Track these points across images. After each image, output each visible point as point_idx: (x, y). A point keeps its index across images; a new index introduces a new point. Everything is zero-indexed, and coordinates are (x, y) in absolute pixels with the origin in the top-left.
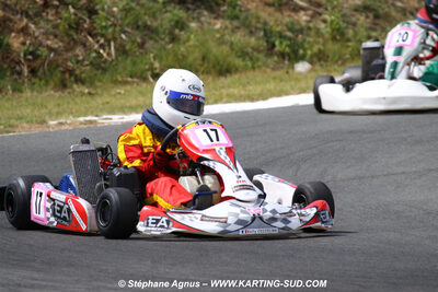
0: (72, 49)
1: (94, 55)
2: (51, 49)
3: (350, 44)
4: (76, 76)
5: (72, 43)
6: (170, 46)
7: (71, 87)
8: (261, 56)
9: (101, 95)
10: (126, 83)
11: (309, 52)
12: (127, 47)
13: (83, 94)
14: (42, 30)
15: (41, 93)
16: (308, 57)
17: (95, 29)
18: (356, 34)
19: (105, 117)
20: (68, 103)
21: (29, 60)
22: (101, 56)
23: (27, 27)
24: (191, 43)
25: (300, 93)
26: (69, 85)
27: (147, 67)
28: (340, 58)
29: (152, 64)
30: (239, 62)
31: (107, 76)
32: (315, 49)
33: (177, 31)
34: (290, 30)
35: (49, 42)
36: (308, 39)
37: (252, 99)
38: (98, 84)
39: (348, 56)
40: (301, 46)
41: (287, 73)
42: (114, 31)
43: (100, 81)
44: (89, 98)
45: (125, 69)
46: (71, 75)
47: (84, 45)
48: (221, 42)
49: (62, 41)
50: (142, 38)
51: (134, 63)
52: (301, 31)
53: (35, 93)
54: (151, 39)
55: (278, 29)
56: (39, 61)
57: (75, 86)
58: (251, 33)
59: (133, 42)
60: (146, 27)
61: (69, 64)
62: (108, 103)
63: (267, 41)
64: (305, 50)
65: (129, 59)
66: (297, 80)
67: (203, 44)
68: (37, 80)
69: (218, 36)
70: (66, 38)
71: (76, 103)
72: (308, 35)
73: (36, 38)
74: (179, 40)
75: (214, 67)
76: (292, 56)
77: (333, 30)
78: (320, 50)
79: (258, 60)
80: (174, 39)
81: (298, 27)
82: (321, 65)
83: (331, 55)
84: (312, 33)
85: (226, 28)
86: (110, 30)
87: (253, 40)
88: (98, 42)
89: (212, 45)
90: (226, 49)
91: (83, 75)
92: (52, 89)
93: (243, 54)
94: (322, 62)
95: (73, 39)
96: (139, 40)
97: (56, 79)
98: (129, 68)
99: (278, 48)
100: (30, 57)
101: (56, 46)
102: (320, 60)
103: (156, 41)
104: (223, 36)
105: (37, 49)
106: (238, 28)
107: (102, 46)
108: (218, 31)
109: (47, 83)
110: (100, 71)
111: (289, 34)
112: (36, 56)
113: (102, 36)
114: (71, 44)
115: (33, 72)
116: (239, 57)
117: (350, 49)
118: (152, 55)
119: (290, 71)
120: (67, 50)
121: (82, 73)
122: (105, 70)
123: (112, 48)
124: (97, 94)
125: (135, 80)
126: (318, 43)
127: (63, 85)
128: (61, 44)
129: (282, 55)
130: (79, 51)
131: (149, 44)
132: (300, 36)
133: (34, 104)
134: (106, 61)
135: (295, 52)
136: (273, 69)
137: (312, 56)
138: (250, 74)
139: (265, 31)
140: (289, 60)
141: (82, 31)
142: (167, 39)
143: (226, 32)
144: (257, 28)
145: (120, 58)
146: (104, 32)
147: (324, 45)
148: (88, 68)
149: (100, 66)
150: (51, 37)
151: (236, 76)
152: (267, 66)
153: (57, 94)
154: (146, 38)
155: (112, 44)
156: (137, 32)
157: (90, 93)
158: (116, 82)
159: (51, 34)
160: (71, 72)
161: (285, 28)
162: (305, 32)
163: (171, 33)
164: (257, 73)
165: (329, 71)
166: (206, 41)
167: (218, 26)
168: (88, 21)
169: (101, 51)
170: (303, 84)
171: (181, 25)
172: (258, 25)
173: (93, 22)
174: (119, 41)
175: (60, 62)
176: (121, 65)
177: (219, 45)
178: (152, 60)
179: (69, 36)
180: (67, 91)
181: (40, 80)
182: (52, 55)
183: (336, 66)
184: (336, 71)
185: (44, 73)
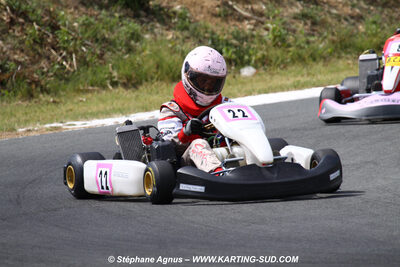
0: (38, 62)
1: (57, 66)
2: (18, 63)
3: (291, 49)
4: (42, 86)
5: (37, 57)
6: (127, 56)
7: (38, 97)
9: (65, 103)
10: (87, 91)
11: (254, 58)
12: (88, 59)
13: (48, 103)
14: (9, 46)
15: (10, 103)
16: (253, 62)
17: (58, 43)
18: (296, 40)
19: (69, 123)
20: (36, 112)
22: (64, 68)
24: (147, 52)
25: (246, 95)
26: (35, 95)
27: (106, 76)
28: (282, 61)
29: (111, 73)
31: (70, 85)
32: (259, 54)
33: (133, 42)
34: (236, 38)
35: (16, 57)
36: (253, 46)
38: (62, 93)
39: (289, 60)
40: (247, 52)
41: (234, 77)
42: (75, 45)
43: (64, 90)
44: (54, 106)
45: (87, 79)
46: (36, 86)
47: (48, 58)
48: (173, 51)
49: (27, 55)
50: (101, 50)
51: (95, 73)
52: (246, 38)
53: (5, 103)
54: (109, 50)
55: (225, 37)
56: (7, 74)
57: (41, 96)
58: (200, 42)
59: (93, 54)
60: (104, 40)
61: (35, 76)
62: (71, 110)
64: (250, 56)
65: (90, 69)
66: (243, 83)
67: (156, 53)
68: (6, 92)
69: (170, 45)
70: (31, 53)
71: (43, 112)
72: (252, 42)
73: (4, 53)
74: (135, 50)
75: (168, 74)
76: (239, 61)
77: (275, 37)
80: (130, 50)
81: (242, 35)
82: (265, 69)
83: (274, 60)
84: (256, 40)
85: (177, 38)
86: (72, 43)
88: (61, 54)
89: (165, 54)
90: (177, 57)
91: (48, 86)
92: (21, 99)
94: (266, 67)
95: (38, 53)
96: (98, 52)
97: (23, 90)
98: (90, 78)
99: (225, 55)
101: (22, 60)
102: (263, 64)
103: (114, 52)
104: (175, 45)
105: (6, 63)
106: (188, 38)
107: (64, 58)
108: (170, 41)
109: (15, 94)
110: (63, 81)
111: (234, 42)
112: (4, 70)
113: (65, 49)
115: (2, 84)
117: (291, 54)
118: (110, 65)
119: (237, 76)
120: (33, 63)
121: (47, 84)
122: (67, 80)
123: (74, 60)
124: (61, 102)
125: (96, 88)
126: (261, 49)
127: (30, 96)
128: (27, 58)
129: (230, 61)
130: (44, 63)
131: (108, 55)
133: (4, 113)
134: (68, 72)
135: (241, 58)
137: (256, 62)
139: (213, 39)
140: (236, 65)
141: (46, 45)
142: (124, 50)
143: (178, 42)
144: (205, 38)
145: (81, 69)
146: (66, 45)
147: (267, 50)
148: (52, 78)
149: (63, 76)
150: (18, 52)
153: (25, 104)
154: (105, 50)
155: (74, 56)
156: (96, 45)
157: (54, 102)
158: (79, 91)
159: (18, 49)
160: (37, 83)
161: (231, 37)
162: (249, 40)
163: (127, 44)
165: (272, 75)
166: (159, 50)
167: (170, 37)
168: (51, 36)
169: (64, 63)
170: (249, 87)
171: (136, 37)
172: (207, 35)
173: (55, 37)
174: (80, 53)
175: (27, 74)
176: (82, 75)
177: (171, 54)
178: (111, 69)
179: (34, 50)
180: (34, 100)
181: (9, 91)
182: (19, 68)
183: (279, 70)
184: (278, 74)
185: (13, 85)
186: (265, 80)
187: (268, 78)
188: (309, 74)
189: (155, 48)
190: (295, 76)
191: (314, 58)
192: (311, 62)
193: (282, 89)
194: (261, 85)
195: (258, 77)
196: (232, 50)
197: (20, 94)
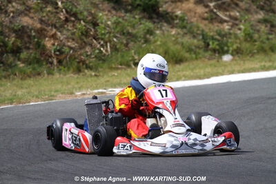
0: (84, 47)
1: (97, 51)
2: (71, 48)
3: (256, 43)
4: (86, 65)
6: (145, 45)
7: (84, 72)
8: (201, 51)
9: (103, 76)
10: (118, 69)
11: (231, 49)
12: (118, 47)
13: (91, 76)
14: (65, 36)
15: (65, 75)
16: (230, 52)
17: (97, 35)
18: (260, 37)
19: (110, 89)
20: (84, 81)
21: (57, 55)
22: (101, 52)
23: (55, 34)
24: (159, 43)
25: (230, 74)
26: (82, 70)
27: (130, 58)
28: (250, 52)
29: (133, 57)
30: (187, 55)
31: (106, 65)
32: (235, 47)
33: (148, 36)
34: (219, 35)
35: (69, 44)
36: (230, 40)
37: (200, 78)
38: (100, 70)
39: (255, 51)
40: (226, 45)
41: (218, 61)
42: (109, 36)
43: (102, 67)
44: (95, 78)
45: (117, 60)
46: (83, 64)
47: (91, 45)
48: (176, 42)
49: (77, 43)
50: (126, 40)
51: (122, 56)
52: (225, 35)
53: (62, 75)
54: (132, 41)
55: (212, 34)
56: (63, 56)
57: (86, 71)
58: (194, 37)
59: (122, 43)
60: (129, 34)
61: (82, 57)
62: (108, 81)
63: (205, 42)
64: (228, 47)
65: (119, 54)
66: (225, 66)
67: (164, 44)
68: (62, 67)
69: (174, 39)
70: (79, 41)
71: (88, 81)
72: (230, 38)
73: (61, 41)
74: (150, 41)
75: (172, 58)
76: (221, 51)
77: (246, 34)
78: (237, 47)
79: (199, 53)
80: (147, 41)
81: (223, 33)
82: (239, 57)
83: (245, 51)
84: (233, 37)
85: (179, 34)
86: (107, 36)
87: (195, 41)
88: (99, 43)
89: (170, 44)
90: (179, 47)
91: (91, 64)
92: (72, 73)
93: (190, 50)
94: (239, 55)
95: (84, 42)
96: (125, 42)
97: (74, 67)
98: (120, 60)
99: (211, 47)
100: (58, 53)
101: (73, 46)
102: (237, 53)
103: (135, 42)
104: (177, 38)
105: (62, 48)
106: (186, 34)
107: (102, 46)
108: (173, 36)
109: (69, 69)
110: (101, 62)
111: (218, 37)
112: (61, 53)
113: (102, 39)
114: (83, 45)
115: (60, 62)
116: (188, 52)
117: (256, 47)
118: (133, 51)
119: (220, 60)
120: (81, 49)
121: (90, 63)
122: (104, 61)
123: (109, 47)
124: (100, 75)
125: (123, 67)
126: (236, 43)
127: (79, 71)
128: (76, 44)
129: (214, 51)
131: (131, 44)
132: (225, 39)
133: (62, 82)
134: (105, 55)
135: (222, 48)
136: (209, 59)
137: (233, 51)
138: (195, 62)
139: (203, 35)
140: (219, 53)
141: (89, 37)
142: (142, 41)
143: (179, 36)
144: (198, 34)
145: (114, 53)
146: (103, 37)
147: (240, 44)
148: (94, 59)
149: (101, 58)
150: (71, 40)
151: (186, 64)
152: (205, 57)
153: (76, 76)
154: (129, 41)
155: (108, 44)
156: (123, 37)
157: (96, 75)
158: (111, 69)
159: (70, 38)
160: (84, 62)
161: (215, 34)
162: (228, 36)
163: (145, 37)
164: (199, 62)
165: (244, 61)
166: (167, 42)
167: (173, 33)
168: (93, 30)
169: (102, 49)
170: (229, 68)
171: (150, 32)
172: (199, 32)
173: (96, 31)
174: (112, 43)
175: (77, 56)
176: (114, 57)
177: (175, 44)
178: (133, 54)
179: (81, 39)
180: (81, 74)
181: (65, 67)
182: (71, 52)
183: (248, 58)
184: (248, 60)
185: (67, 63)
186: (240, 64)
187: (242, 62)
188: (270, 61)
189: (164, 40)
190: (260, 62)
191: (272, 50)
192: (270, 53)
194: (237, 68)
195: (235, 62)
196: (216, 43)
197: (72, 70)
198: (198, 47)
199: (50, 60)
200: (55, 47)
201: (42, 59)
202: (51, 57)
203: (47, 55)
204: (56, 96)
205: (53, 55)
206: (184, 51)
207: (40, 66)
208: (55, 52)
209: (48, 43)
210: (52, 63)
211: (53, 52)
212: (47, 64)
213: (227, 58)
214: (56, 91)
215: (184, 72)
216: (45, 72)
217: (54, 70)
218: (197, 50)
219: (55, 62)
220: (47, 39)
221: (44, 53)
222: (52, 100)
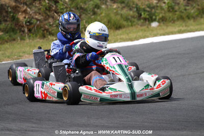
0: (48, 19)
1: (57, 22)
2: (37, 20)
3: (177, 13)
4: (50, 32)
5: (47, 17)
6: (93, 17)
7: (47, 37)
8: (135, 20)
13: (53, 40)
14: (33, 11)
15: (33, 40)
16: (157, 20)
17: (58, 10)
18: (179, 8)
20: (46, 45)
21: (28, 25)
23: (26, 10)
24: (103, 15)
25: (154, 37)
26: (46, 36)
27: (82, 27)
28: (172, 19)
30: (125, 23)
32: (161, 16)
33: (96, 10)
34: (148, 7)
35: (37, 17)
36: (157, 11)
37: (131, 40)
40: (154, 14)
41: (148, 27)
46: (47, 32)
47: (53, 17)
48: (117, 14)
49: (43, 16)
50: (80, 13)
53: (31, 40)
54: (84, 13)
55: (143, 7)
56: (32, 26)
57: (49, 37)
58: (130, 9)
60: (81, 8)
61: (46, 26)
63: (138, 13)
64: (156, 16)
66: (152, 30)
67: (108, 15)
68: (31, 35)
69: (115, 11)
70: (44, 15)
72: (157, 9)
73: (31, 15)
74: (97, 13)
75: (114, 26)
76: (150, 19)
77: (169, 7)
79: (134, 22)
80: (95, 13)
81: (152, 6)
82: (164, 23)
83: (168, 18)
84: (159, 8)
85: (119, 7)
86: (65, 10)
87: (131, 12)
88: (59, 15)
89: (112, 16)
90: (119, 17)
91: (53, 32)
92: (39, 38)
93: (127, 19)
94: (164, 22)
95: (48, 15)
96: (78, 14)
97: (40, 34)
99: (143, 16)
100: (28, 24)
101: (40, 18)
102: (163, 20)
103: (86, 14)
104: (117, 11)
105: (31, 20)
106: (124, 7)
108: (115, 9)
109: (36, 36)
111: (148, 9)
112: (31, 23)
113: (61, 13)
115: (30, 30)
116: (125, 20)
117: (176, 16)
118: (84, 21)
119: (149, 26)
120: (45, 20)
121: (52, 30)
126: (161, 13)
127: (44, 36)
128: (42, 17)
129: (145, 19)
130: (51, 20)
131: (83, 16)
132: (153, 10)
133: (30, 46)
135: (151, 18)
136: (141, 26)
137: (159, 19)
138: (131, 28)
139: (137, 8)
140: (149, 21)
141: (52, 11)
142: (91, 14)
143: (119, 9)
146: (62, 11)
147: (165, 13)
148: (55, 28)
150: (38, 14)
151: (124, 30)
152: (138, 25)
153: (41, 41)
154: (82, 13)
156: (77, 11)
159: (38, 13)
160: (47, 30)
161: (146, 6)
162: (155, 8)
163: (93, 11)
164: (134, 28)
165: (167, 26)
166: (110, 14)
167: (115, 7)
168: (54, 6)
170: (155, 32)
171: (97, 7)
172: (134, 6)
173: (57, 7)
175: (42, 26)
177: (115, 15)
178: (85, 23)
179: (46, 13)
180: (45, 39)
181: (33, 34)
182: (38, 22)
183: (170, 24)
184: (170, 25)
185: (35, 31)
186: (163, 29)
187: (165, 27)
188: (186, 26)
189: (107, 12)
190: (179, 27)
191: (189, 17)
192: (187, 20)
193: (172, 33)
194: (162, 32)
195: (160, 27)
196: (147, 13)
197: (38, 36)
198: (133, 17)
199: (22, 29)
200: (26, 19)
201: (17, 28)
202: (23, 26)
203: (20, 25)
204: (23, 56)
205: (25, 25)
206: (122, 20)
207: (15, 34)
208: (26, 23)
209: (21, 17)
210: (23, 31)
211: (24, 23)
212: (20, 32)
213: (155, 24)
214: (24, 52)
215: (122, 36)
216: (19, 38)
217: (25, 36)
218: (133, 19)
219: (26, 30)
220: (20, 14)
221: (18, 24)
222: (19, 59)
